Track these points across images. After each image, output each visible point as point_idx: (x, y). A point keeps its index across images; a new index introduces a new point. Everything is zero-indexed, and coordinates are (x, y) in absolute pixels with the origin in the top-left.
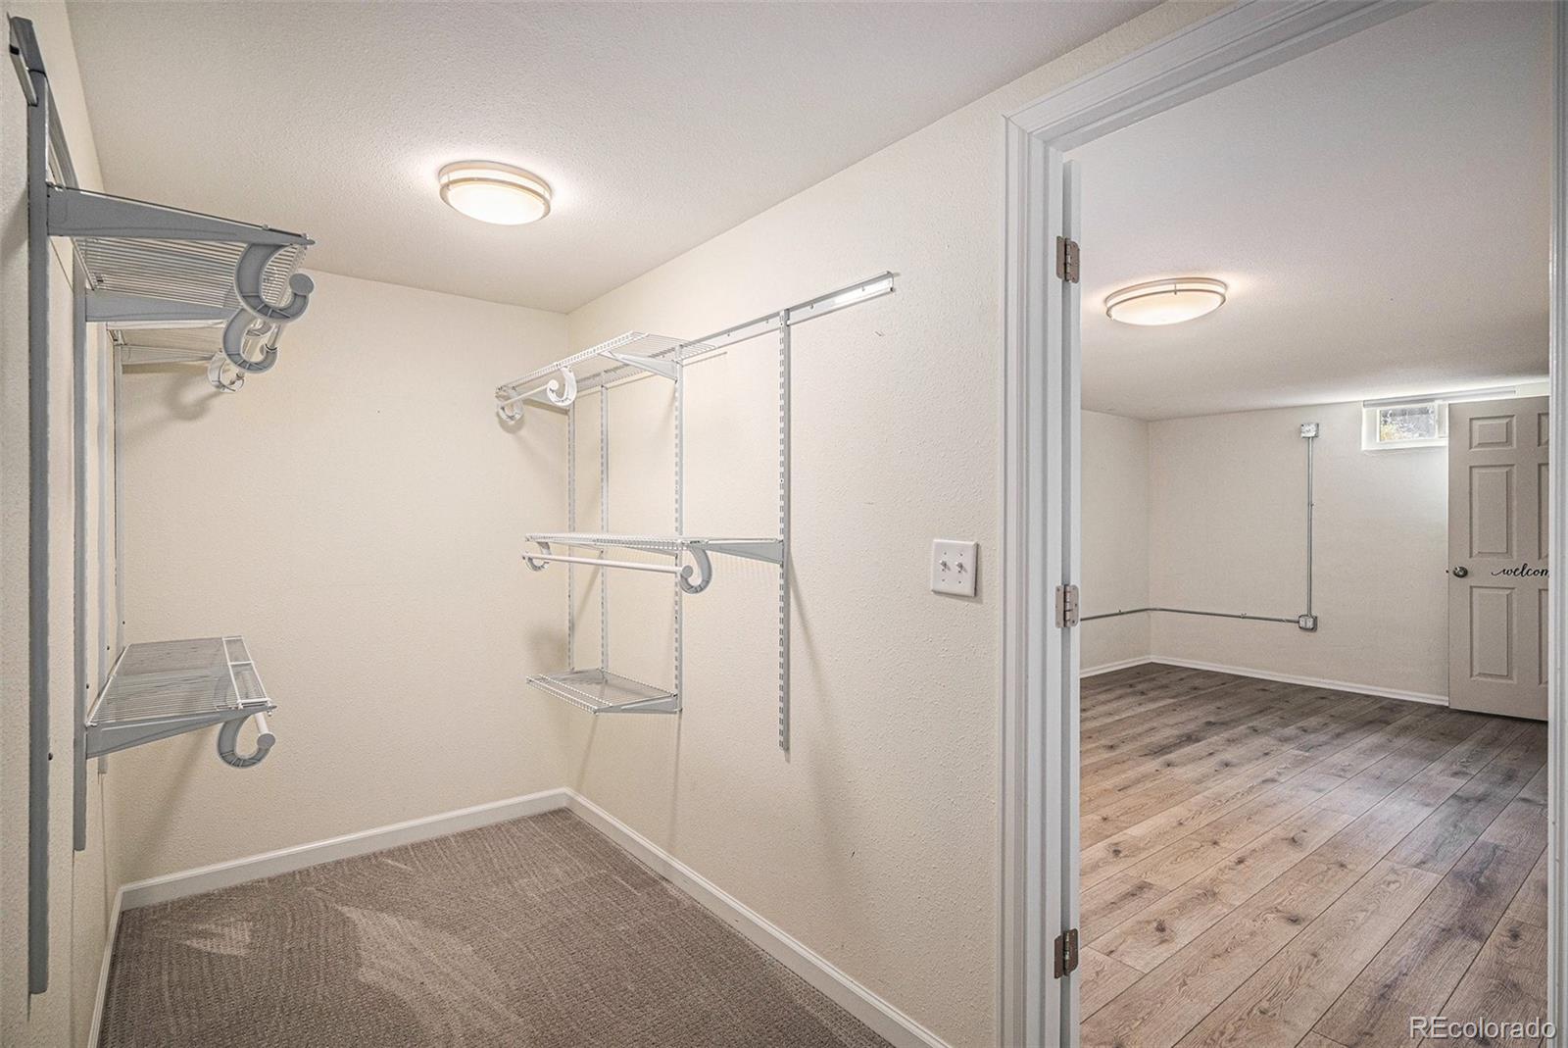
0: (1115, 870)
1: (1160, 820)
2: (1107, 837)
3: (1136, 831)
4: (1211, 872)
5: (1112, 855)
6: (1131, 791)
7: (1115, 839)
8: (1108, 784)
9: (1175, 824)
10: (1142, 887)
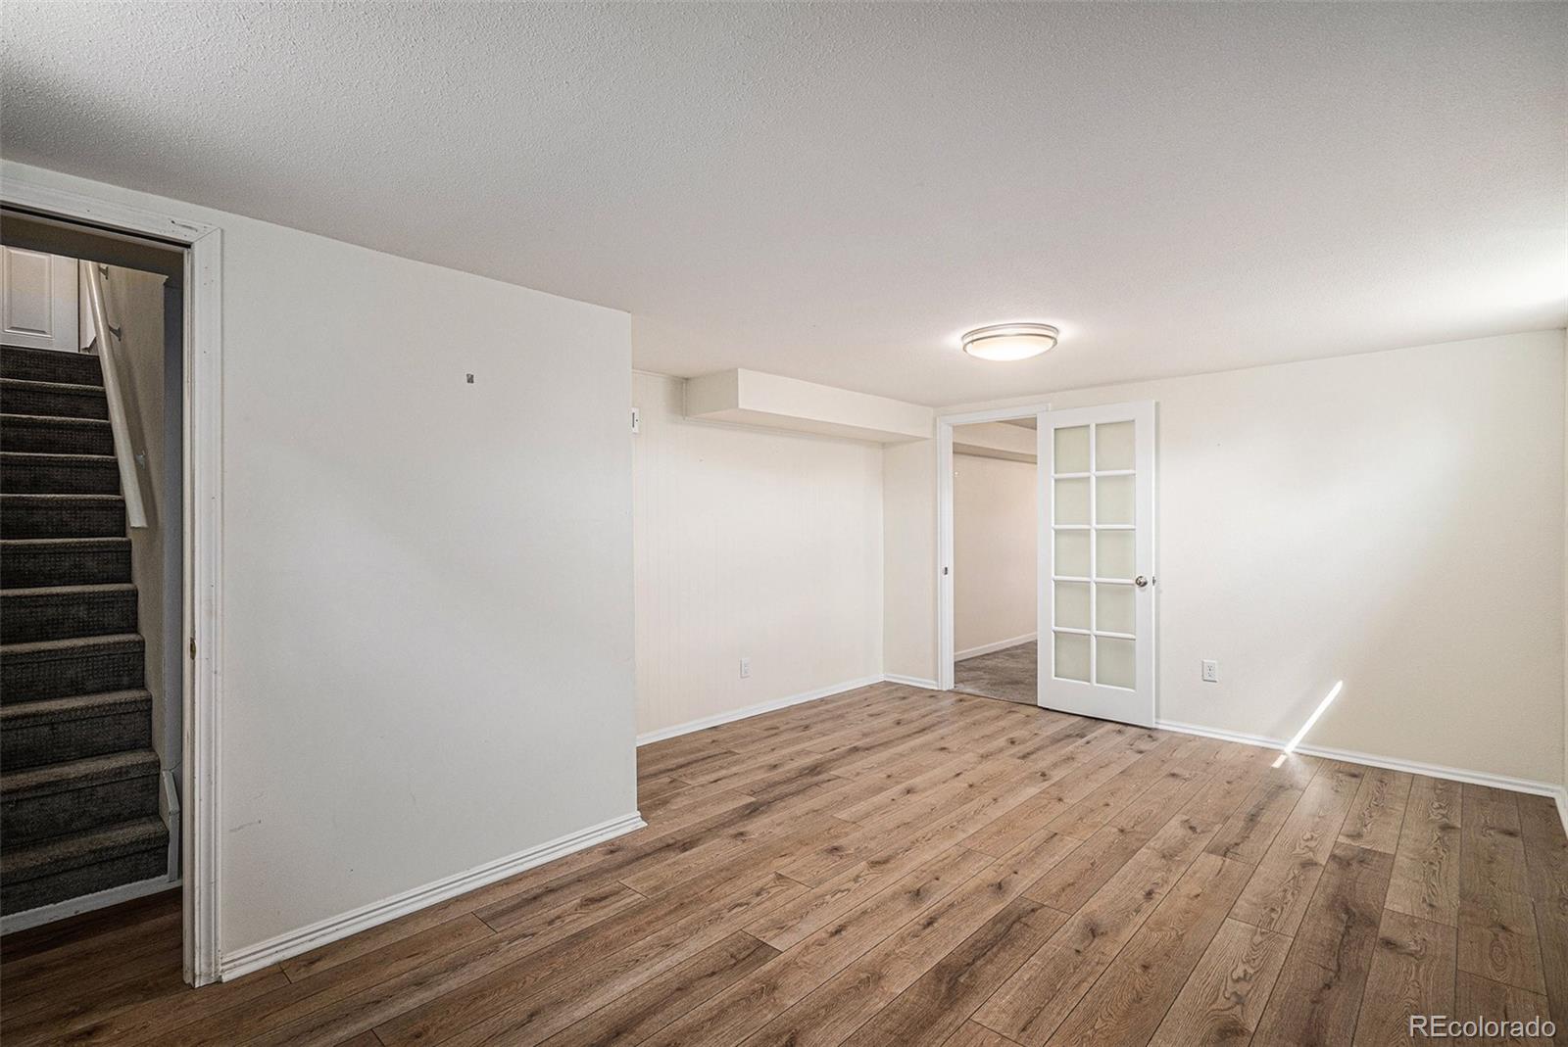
0: (1042, 765)
1: (1013, 802)
2: (1054, 785)
3: (1032, 791)
4: (980, 767)
5: (1047, 773)
6: (1043, 834)
7: (1046, 784)
8: (1070, 843)
9: (1000, 800)
10: (1024, 757)
